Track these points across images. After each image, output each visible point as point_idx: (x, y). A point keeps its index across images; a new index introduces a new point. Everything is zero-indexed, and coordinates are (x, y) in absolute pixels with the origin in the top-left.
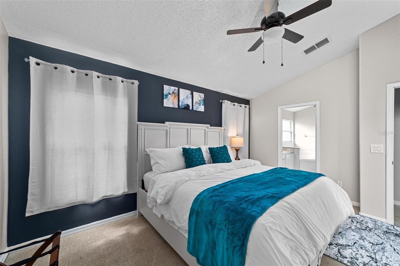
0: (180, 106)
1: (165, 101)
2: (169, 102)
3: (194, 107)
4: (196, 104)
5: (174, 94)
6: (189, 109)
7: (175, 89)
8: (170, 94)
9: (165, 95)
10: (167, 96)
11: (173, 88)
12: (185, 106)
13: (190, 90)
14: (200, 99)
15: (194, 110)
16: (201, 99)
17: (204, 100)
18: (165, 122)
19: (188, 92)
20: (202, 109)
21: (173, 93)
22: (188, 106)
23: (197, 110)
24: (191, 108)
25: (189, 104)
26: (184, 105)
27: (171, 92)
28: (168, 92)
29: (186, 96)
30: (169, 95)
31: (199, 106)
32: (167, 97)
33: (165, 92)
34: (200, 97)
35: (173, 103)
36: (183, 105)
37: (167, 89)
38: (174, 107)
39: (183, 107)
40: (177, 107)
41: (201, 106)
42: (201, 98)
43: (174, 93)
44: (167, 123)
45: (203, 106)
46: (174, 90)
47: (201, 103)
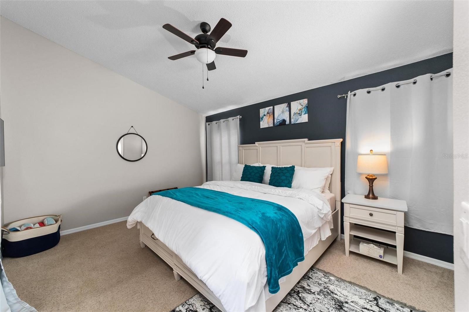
0: (275, 124)
1: (261, 123)
2: (265, 123)
3: (292, 120)
4: (295, 115)
5: (269, 114)
6: (285, 124)
7: (270, 109)
8: (265, 115)
9: (261, 118)
10: (262, 118)
11: (267, 109)
12: (281, 122)
13: (286, 103)
14: (300, 107)
15: (292, 123)
16: (301, 107)
17: (307, 107)
18: (256, 143)
19: (284, 106)
20: (304, 118)
21: (268, 113)
22: (284, 121)
23: (296, 123)
24: (288, 122)
25: (285, 119)
26: (280, 121)
27: (266, 113)
28: (263, 114)
29: (282, 111)
30: (265, 117)
31: (299, 117)
32: (263, 119)
33: (261, 115)
34: (301, 105)
35: (268, 123)
36: (278, 122)
37: (262, 111)
38: (269, 126)
39: (278, 123)
40: (272, 125)
41: (303, 115)
42: (302, 105)
43: (269, 113)
44: (257, 144)
45: (307, 115)
46: (269, 110)
47: (302, 112)
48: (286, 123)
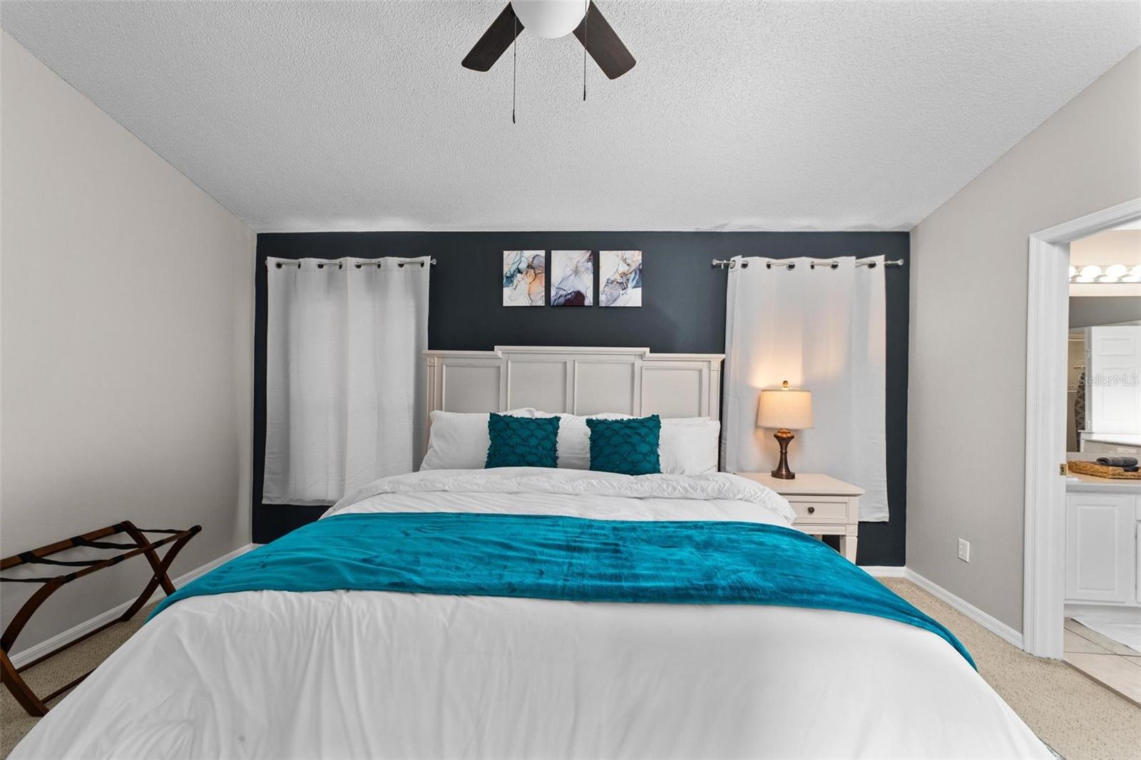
0: (552, 299)
1: (507, 291)
2: (518, 294)
3: (602, 298)
4: (611, 285)
5: (532, 271)
6: (583, 306)
7: (537, 255)
8: (520, 271)
9: (507, 277)
10: (511, 278)
11: (528, 254)
12: (570, 296)
13: (587, 249)
14: (623, 268)
15: (602, 304)
16: (628, 267)
17: (641, 271)
18: (496, 347)
19: (580, 257)
20: (633, 297)
21: (530, 266)
22: (579, 296)
23: (612, 305)
24: (589, 301)
25: (583, 291)
26: (566, 296)
27: (523, 266)
28: (514, 267)
29: (574, 268)
30: (519, 275)
31: (622, 292)
32: (512, 281)
33: (507, 269)
34: (626, 262)
35: (529, 295)
36: (561, 296)
37: (511, 259)
38: (534, 304)
39: (562, 300)
40: (541, 303)
41: (630, 290)
42: (628, 265)
43: (533, 268)
44: (499, 350)
45: (639, 290)
46: (534, 258)
47: (628, 280)
48: (584, 303)
